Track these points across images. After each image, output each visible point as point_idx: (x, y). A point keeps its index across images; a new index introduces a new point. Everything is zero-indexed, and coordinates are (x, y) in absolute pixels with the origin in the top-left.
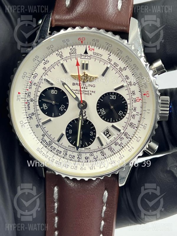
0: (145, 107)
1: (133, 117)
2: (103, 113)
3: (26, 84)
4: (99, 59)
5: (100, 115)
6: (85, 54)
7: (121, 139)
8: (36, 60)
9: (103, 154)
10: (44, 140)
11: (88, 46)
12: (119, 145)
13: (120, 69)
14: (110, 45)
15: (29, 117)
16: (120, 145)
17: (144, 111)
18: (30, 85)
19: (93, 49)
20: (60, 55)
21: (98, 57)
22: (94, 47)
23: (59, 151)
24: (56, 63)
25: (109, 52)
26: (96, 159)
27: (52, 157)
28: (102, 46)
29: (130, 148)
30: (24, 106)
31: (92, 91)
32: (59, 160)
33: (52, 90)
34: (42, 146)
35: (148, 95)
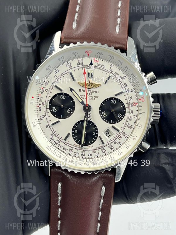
0: (141, 110)
1: (130, 119)
2: (104, 116)
3: (39, 90)
4: (102, 69)
5: (102, 117)
6: (90, 65)
7: (119, 138)
8: (48, 69)
9: (104, 151)
10: (52, 139)
11: (93, 58)
14: (112, 58)
15: (40, 119)
16: (119, 143)
17: (139, 114)
19: (97, 61)
20: (69, 66)
21: (102, 67)
22: (98, 59)
23: (65, 149)
24: (65, 72)
25: (111, 64)
26: (97, 156)
28: (105, 59)
29: (127, 146)
30: (36, 109)
31: (95, 96)
32: (66, 157)
33: (61, 96)
34: (51, 144)
35: (143, 100)
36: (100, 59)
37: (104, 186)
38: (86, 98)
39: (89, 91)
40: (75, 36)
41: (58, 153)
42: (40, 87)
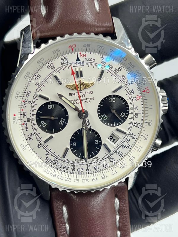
0: (146, 103)
1: (136, 117)
2: (105, 118)
3: (20, 104)
4: (92, 64)
5: (102, 121)
6: (77, 62)
7: (127, 141)
10: (48, 159)
11: (79, 53)
12: (127, 147)
13: (115, 70)
14: (103, 48)
15: (29, 139)
16: (128, 147)
17: (145, 108)
19: (85, 55)
20: (51, 67)
21: (91, 62)
22: (85, 52)
23: (66, 168)
24: (48, 76)
25: (102, 55)
28: (93, 50)
29: (138, 148)
30: (21, 128)
31: (90, 98)
32: (68, 177)
33: (49, 106)
35: (148, 91)
36: (87, 52)
37: (117, 198)
38: (80, 102)
39: (82, 93)
41: (59, 175)
42: (21, 100)
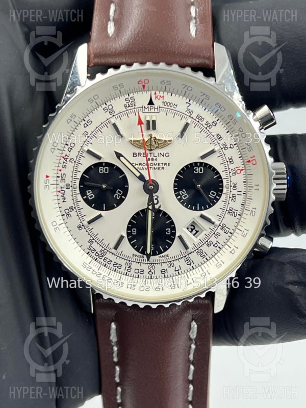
0: (251, 181)
1: (232, 199)
2: (184, 197)
3: (58, 162)
4: (173, 111)
5: (179, 200)
6: (149, 106)
7: (216, 236)
8: (71, 120)
9: (189, 262)
10: (92, 249)
11: (153, 93)
12: (214, 245)
13: (207, 125)
15: (66, 214)
16: (216, 245)
17: (249, 188)
18: (64, 162)
19: (162, 96)
20: (109, 110)
21: (171, 108)
22: (162, 93)
23: (118, 265)
24: (104, 124)
25: (188, 100)
26: (178, 272)
27: (107, 275)
28: (176, 91)
29: (232, 249)
30: (56, 198)
31: (164, 163)
32: (120, 279)
33: (100, 168)
34: (90, 259)
35: (254, 162)
36: (166, 93)
37: (195, 321)
38: (148, 168)
39: (152, 155)
40: (114, 50)
41: (106, 274)
42: (60, 155)
